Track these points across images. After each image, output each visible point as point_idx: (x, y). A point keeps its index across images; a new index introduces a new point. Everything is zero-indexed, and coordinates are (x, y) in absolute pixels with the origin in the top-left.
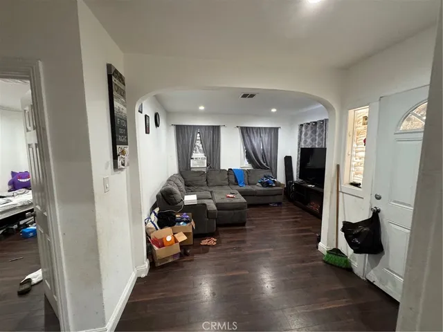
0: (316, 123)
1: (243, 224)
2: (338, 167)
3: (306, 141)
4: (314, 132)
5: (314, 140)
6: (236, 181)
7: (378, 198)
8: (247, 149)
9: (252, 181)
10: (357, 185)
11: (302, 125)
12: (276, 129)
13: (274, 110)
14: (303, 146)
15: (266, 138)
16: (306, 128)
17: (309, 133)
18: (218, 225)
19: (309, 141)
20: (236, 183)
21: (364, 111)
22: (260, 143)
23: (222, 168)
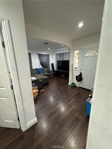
0: (61, 54)
1: (48, 84)
2: (72, 64)
3: (58, 59)
4: (60, 56)
5: (60, 58)
6: (39, 72)
7: (81, 70)
8: (41, 61)
9: (44, 72)
10: (76, 68)
11: (56, 54)
12: (49, 55)
13: (49, 49)
14: (57, 60)
15: (46, 58)
16: (58, 55)
17: (59, 57)
18: (43, 85)
19: (59, 59)
20: (40, 73)
21: (78, 52)
22: (44, 59)
23: (33, 68)
